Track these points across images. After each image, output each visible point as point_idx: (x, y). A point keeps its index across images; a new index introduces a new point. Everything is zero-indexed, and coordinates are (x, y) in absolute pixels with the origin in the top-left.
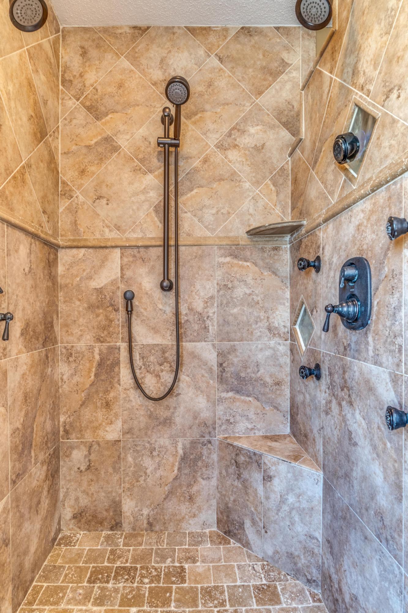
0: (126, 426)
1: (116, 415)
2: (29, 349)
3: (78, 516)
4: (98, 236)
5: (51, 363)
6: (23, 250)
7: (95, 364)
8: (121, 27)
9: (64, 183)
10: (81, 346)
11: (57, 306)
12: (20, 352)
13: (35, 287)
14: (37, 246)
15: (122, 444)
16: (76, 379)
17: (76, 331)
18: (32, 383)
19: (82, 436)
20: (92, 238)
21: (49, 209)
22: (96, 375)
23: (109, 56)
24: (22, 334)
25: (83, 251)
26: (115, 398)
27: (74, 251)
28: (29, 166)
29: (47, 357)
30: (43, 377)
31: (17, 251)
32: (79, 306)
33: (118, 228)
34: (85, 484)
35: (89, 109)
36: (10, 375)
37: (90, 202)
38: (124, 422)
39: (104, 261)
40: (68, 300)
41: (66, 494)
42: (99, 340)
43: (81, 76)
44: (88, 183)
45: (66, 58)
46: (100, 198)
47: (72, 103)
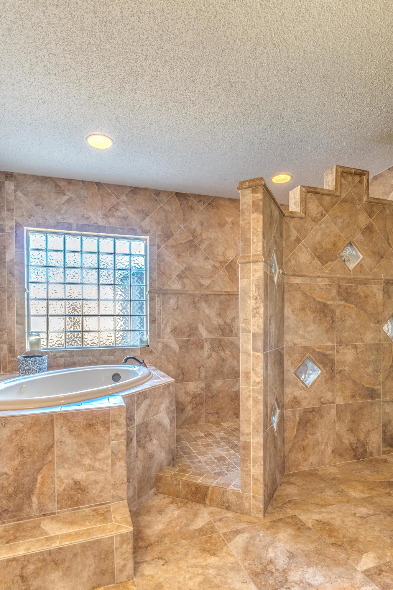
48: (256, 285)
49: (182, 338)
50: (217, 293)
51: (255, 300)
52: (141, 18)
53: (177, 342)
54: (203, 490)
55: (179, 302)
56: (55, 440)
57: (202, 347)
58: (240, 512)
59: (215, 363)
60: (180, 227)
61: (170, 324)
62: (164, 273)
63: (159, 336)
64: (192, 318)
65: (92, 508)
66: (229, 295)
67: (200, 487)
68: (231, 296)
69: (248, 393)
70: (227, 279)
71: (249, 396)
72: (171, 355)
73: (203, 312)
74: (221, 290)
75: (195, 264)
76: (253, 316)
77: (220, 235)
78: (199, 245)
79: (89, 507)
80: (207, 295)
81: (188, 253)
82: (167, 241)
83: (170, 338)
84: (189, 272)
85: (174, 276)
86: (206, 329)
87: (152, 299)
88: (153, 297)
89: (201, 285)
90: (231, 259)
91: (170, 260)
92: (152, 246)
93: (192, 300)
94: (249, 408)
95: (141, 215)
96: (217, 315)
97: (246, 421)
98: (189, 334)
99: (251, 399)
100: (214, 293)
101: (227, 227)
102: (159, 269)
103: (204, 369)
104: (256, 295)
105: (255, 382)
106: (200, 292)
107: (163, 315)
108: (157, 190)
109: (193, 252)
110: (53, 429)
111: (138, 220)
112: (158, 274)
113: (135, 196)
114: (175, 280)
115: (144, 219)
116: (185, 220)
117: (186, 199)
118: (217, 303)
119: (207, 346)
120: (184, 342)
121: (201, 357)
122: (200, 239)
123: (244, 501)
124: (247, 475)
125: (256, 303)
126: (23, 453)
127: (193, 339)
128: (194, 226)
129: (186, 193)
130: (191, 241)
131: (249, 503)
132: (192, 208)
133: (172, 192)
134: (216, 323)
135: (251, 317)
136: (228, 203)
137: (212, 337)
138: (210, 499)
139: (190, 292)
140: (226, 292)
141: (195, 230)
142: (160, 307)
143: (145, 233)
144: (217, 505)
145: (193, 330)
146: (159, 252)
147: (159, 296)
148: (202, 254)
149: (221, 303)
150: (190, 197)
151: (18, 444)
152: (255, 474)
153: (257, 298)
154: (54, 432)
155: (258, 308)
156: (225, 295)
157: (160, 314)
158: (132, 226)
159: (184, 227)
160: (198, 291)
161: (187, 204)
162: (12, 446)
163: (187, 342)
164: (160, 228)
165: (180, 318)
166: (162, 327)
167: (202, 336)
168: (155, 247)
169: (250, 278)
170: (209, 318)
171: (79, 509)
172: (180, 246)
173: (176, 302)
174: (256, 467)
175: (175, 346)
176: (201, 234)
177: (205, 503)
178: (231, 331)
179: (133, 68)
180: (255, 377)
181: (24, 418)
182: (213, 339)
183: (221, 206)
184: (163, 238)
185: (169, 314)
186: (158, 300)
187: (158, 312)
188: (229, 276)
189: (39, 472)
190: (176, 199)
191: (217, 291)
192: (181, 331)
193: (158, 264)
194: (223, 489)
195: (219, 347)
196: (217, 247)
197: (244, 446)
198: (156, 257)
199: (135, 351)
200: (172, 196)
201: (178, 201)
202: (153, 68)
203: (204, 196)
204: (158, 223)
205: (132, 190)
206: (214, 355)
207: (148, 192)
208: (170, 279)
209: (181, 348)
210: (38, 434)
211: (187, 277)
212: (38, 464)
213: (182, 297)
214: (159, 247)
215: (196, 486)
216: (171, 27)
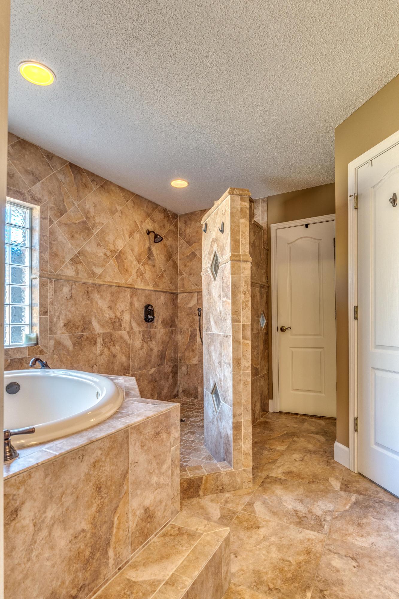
0: (199, 359)
1: (196, 355)
2: (164, 327)
3: (184, 391)
4: (190, 288)
5: (174, 334)
6: (162, 298)
7: (189, 335)
8: (197, 211)
9: (180, 270)
10: (185, 328)
11: (177, 314)
12: (161, 328)
13: (167, 308)
14: (168, 295)
15: (198, 366)
16: (183, 340)
17: (183, 323)
18: (165, 338)
19: (185, 362)
20: (188, 289)
21: (173, 281)
22: (190, 339)
23: (193, 222)
24: (162, 323)
25: (185, 294)
26: (196, 348)
27: (183, 294)
28: (165, 271)
29: (172, 332)
30: (170, 338)
31: (160, 298)
32: (184, 314)
33: (196, 285)
34: (186, 380)
35: (187, 242)
36: (157, 334)
37: (187, 276)
38: (199, 357)
39: (192, 297)
40: (181, 312)
41: (180, 383)
42: (190, 326)
43: (185, 231)
44: (187, 269)
45: (180, 226)
46: (191, 274)
47: (182, 241)
48: (245, 281)
49: (76, 333)
50: (109, 284)
51: (245, 294)
52: (215, 5)
53: (71, 338)
54: (196, 482)
55: (73, 291)
56: (130, 462)
57: (95, 343)
58: (233, 489)
59: (106, 360)
60: (74, 204)
61: (63, 317)
62: (56, 255)
63: (51, 331)
64: (85, 311)
65: (158, 535)
66: (119, 286)
67: (193, 481)
68: (120, 288)
69: (239, 378)
70: (116, 270)
71: (240, 380)
72: (64, 354)
73: (96, 303)
74: (111, 281)
75: (88, 249)
76: (242, 309)
77: (111, 222)
78: (92, 228)
79: (156, 535)
80: (100, 285)
81: (82, 235)
82: (60, 217)
83: (63, 333)
84: (82, 257)
85: (67, 260)
86: (98, 322)
87: (42, 285)
88: (44, 282)
89: (94, 273)
90: (120, 249)
91: (64, 240)
92: (44, 218)
93: (86, 289)
94: (240, 391)
95: (31, 177)
96: (108, 307)
97: (238, 403)
98: (83, 328)
99: (242, 382)
100: (107, 283)
101: (117, 214)
102: (51, 249)
103: (97, 367)
104: (245, 290)
105: (245, 366)
106: (94, 282)
107: (56, 305)
108: (50, 153)
109: (86, 235)
110: (128, 449)
111: (27, 182)
112: (50, 254)
113: (24, 151)
114: (68, 264)
115: (35, 183)
116: (79, 198)
117: (80, 174)
118: (109, 295)
119: (99, 342)
120: (78, 338)
121: (94, 354)
122: (93, 222)
123: (237, 477)
124: (239, 452)
125: (245, 297)
126: (100, 492)
127: (86, 334)
128: (88, 206)
129: (80, 166)
130: (84, 222)
131: (241, 477)
132: (86, 186)
133: (66, 161)
134: (108, 316)
135: (241, 310)
136: (118, 190)
137: (105, 331)
138: (204, 489)
139: (84, 281)
140: (116, 283)
141: (88, 211)
142: (52, 295)
143: (36, 201)
144: (212, 493)
145: (86, 324)
146: (51, 228)
147: (51, 282)
148: (95, 239)
149: (112, 294)
150: (84, 172)
151: (96, 482)
152: (245, 450)
153: (246, 292)
154: (129, 453)
155: (247, 301)
156: (116, 286)
157: (52, 304)
158: (19, 188)
159: (78, 205)
160: (91, 280)
161: (81, 179)
162: (90, 487)
163: (81, 338)
164: (52, 200)
165: (73, 309)
166: (55, 320)
167: (95, 331)
168: (47, 221)
169: (240, 275)
170: (101, 310)
171: (148, 542)
172: (74, 225)
173: (70, 291)
174: (247, 443)
175: (68, 343)
176: (94, 217)
177: (199, 495)
178: (121, 325)
179: (161, 34)
180: (245, 363)
181: (102, 441)
182: (105, 333)
183: (112, 191)
184: (56, 212)
185: (62, 305)
186: (51, 287)
187: (50, 301)
188: (119, 266)
189: (115, 513)
190: (70, 170)
191: (108, 282)
192: (74, 325)
193: (50, 243)
194: (216, 474)
195: (110, 343)
196: (109, 235)
197: (236, 427)
198: (48, 234)
199: (21, 352)
200: (66, 166)
201: (72, 173)
202: (179, 46)
203: (98, 176)
204: (50, 193)
205: (20, 142)
206: (106, 351)
207: (40, 151)
208: (64, 262)
209: (74, 345)
210: (115, 460)
211: (81, 262)
212: (114, 502)
213: (76, 285)
214: (51, 222)
215: (188, 482)
216: (227, 28)
